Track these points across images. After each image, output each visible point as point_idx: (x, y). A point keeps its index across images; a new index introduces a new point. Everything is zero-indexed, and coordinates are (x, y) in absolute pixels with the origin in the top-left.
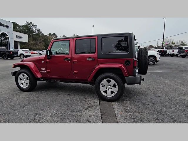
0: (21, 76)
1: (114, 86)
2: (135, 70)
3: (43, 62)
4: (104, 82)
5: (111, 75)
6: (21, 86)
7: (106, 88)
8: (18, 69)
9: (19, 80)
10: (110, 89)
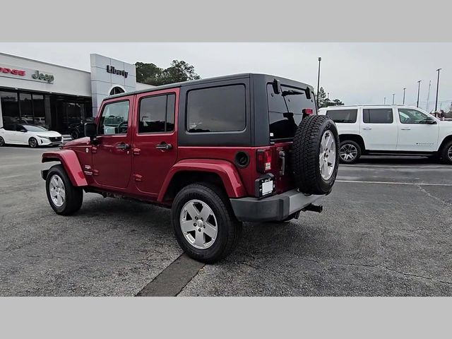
0: (53, 180)
1: (211, 220)
2: (258, 180)
3: (87, 150)
4: (189, 207)
5: (201, 191)
6: (55, 201)
7: (195, 225)
8: (48, 165)
9: (52, 189)
10: (202, 228)
